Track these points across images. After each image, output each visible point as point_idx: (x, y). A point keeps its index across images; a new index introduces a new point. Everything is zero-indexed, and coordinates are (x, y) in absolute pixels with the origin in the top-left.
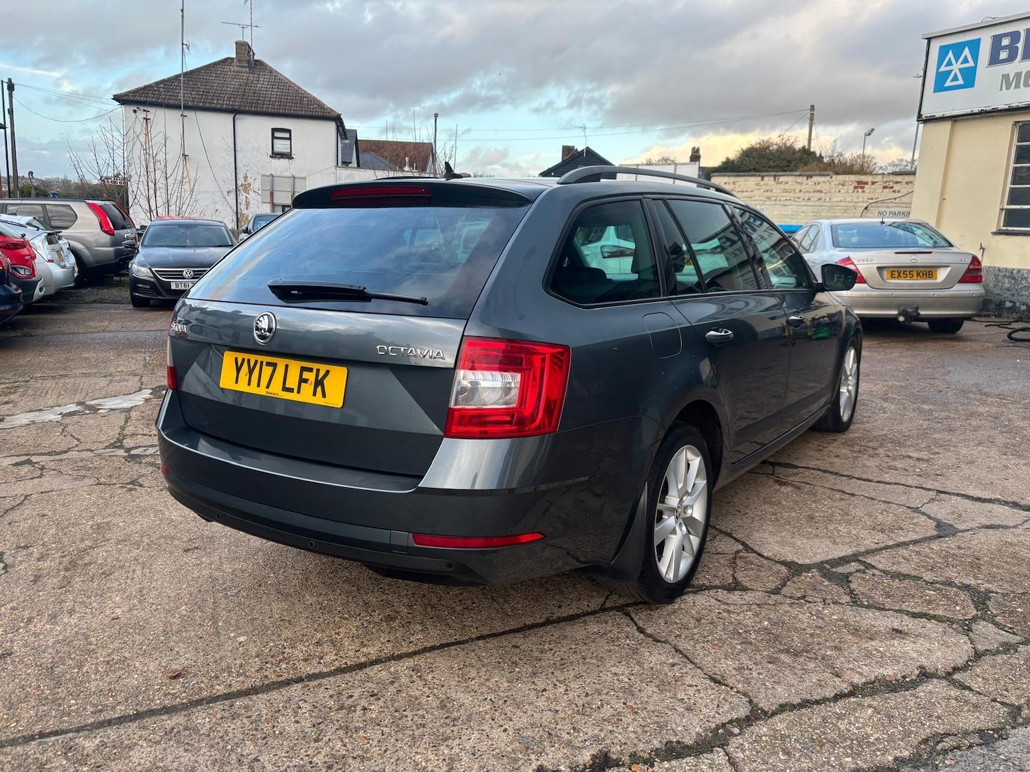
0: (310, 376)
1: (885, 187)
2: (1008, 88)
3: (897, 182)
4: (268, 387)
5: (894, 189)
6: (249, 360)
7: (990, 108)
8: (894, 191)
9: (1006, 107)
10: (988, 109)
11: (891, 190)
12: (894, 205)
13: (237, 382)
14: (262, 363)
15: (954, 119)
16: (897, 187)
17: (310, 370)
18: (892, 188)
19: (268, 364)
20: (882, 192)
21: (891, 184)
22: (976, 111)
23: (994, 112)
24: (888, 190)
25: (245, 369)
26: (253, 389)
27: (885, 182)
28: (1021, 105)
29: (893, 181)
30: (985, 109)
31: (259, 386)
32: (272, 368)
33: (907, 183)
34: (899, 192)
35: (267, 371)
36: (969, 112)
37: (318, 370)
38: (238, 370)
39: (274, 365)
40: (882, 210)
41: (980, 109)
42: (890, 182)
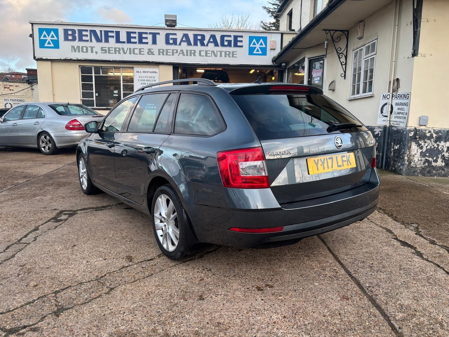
0: (345, 159)
1: (5, 88)
2: (75, 51)
3: (11, 86)
4: (332, 167)
5: (10, 89)
6: (321, 159)
7: (69, 59)
8: (10, 90)
9: (76, 59)
10: (68, 59)
11: (9, 89)
12: (11, 96)
13: (318, 170)
14: (327, 159)
15: (52, 61)
16: (11, 88)
17: (344, 156)
18: (9, 88)
19: (329, 158)
20: (4, 90)
21: (8, 86)
22: (62, 59)
23: (70, 60)
24: (7, 89)
25: (320, 163)
26: (327, 170)
27: (5, 85)
28: (82, 59)
29: (8, 85)
30: (66, 58)
31: (328, 168)
32: (331, 159)
33: (16, 86)
34: (13, 90)
35: (330, 161)
36: (59, 59)
37: (347, 156)
38: (317, 164)
39: (332, 158)
40: (6, 98)
41: (64, 58)
42: (7, 85)
